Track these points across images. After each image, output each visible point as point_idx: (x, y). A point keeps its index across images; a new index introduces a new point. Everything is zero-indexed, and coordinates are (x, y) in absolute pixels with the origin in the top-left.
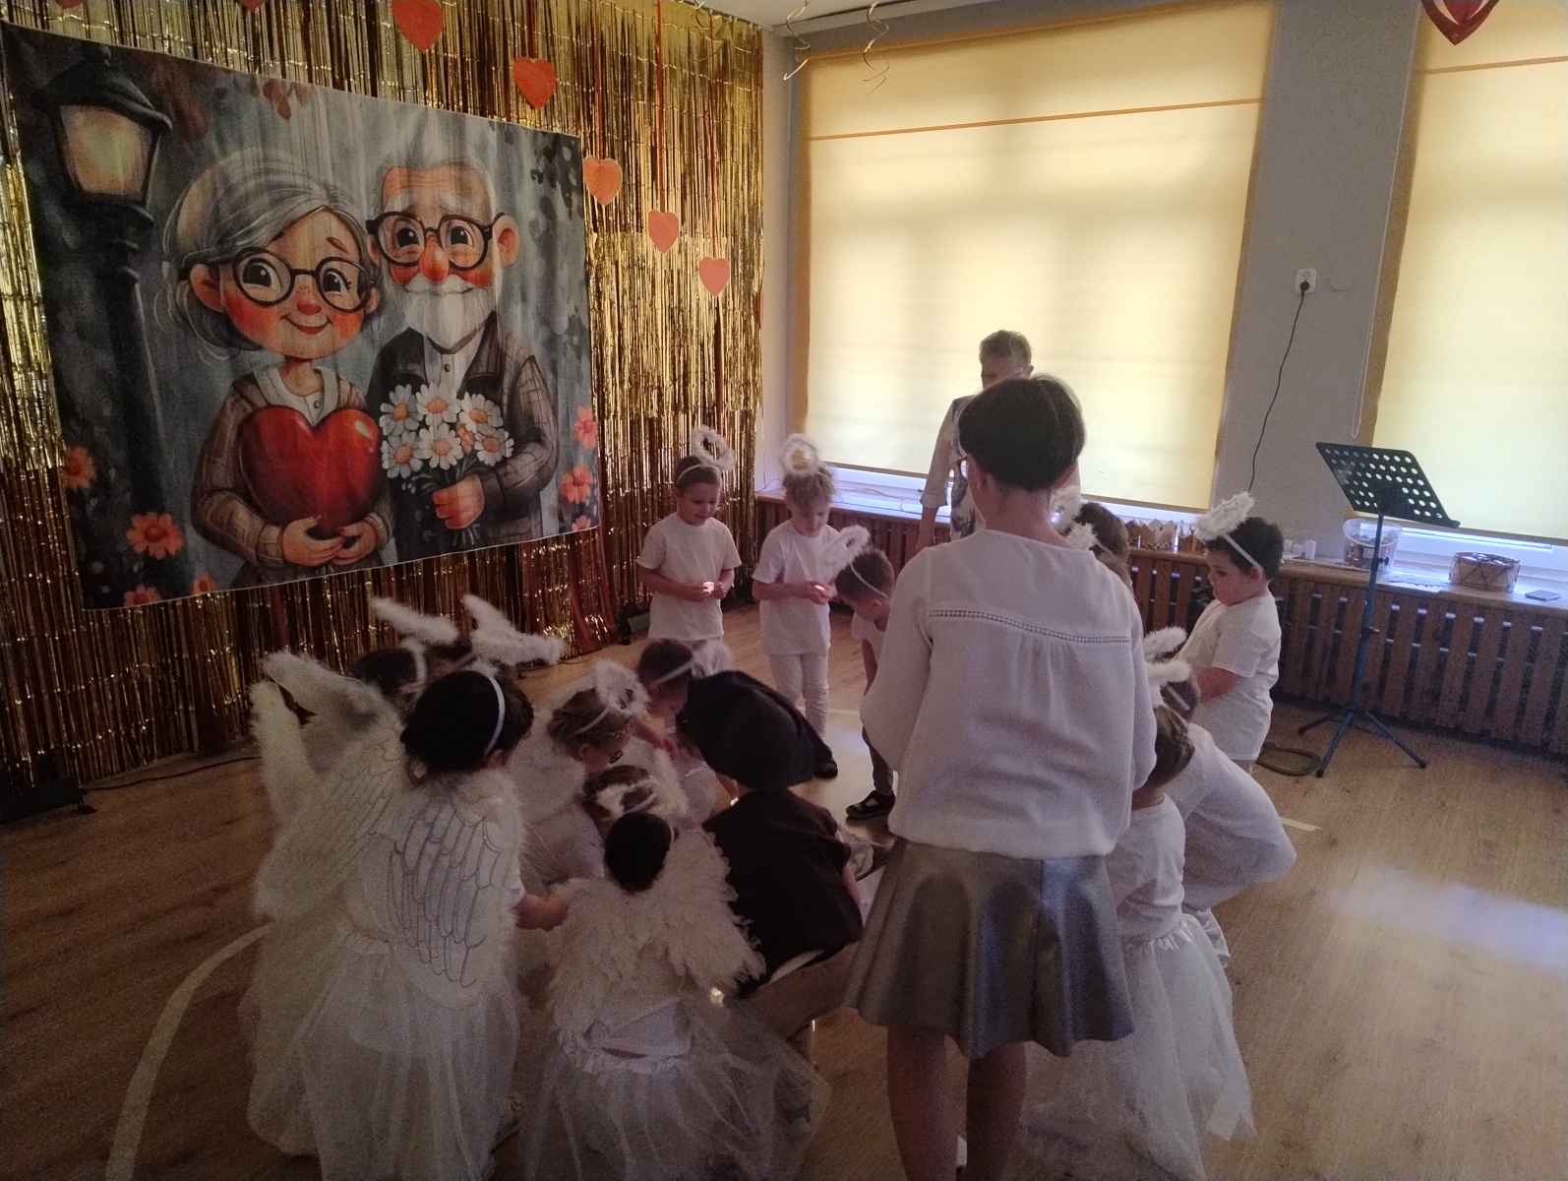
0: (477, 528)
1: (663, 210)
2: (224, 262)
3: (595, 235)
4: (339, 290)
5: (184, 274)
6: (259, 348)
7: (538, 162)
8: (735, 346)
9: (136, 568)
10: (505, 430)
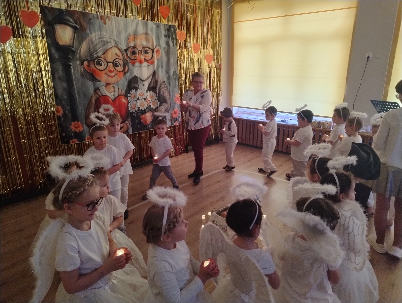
0: (151, 125)
1: (196, 43)
2: (91, 60)
3: (179, 50)
4: (118, 66)
5: (82, 64)
6: (100, 81)
7: (165, 32)
8: (214, 77)
9: (73, 135)
10: (158, 100)
